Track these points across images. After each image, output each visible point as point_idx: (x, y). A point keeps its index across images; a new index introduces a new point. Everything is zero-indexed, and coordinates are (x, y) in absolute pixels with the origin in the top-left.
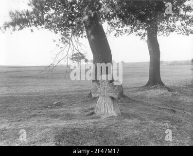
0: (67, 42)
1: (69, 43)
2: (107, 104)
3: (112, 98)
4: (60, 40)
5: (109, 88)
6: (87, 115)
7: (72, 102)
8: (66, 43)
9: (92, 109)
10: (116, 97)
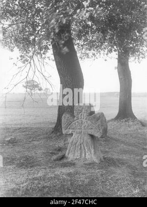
0: (27, 61)
1: (30, 63)
2: (85, 145)
3: (92, 136)
4: (18, 58)
5: (89, 122)
6: (55, 160)
7: (30, 138)
8: (26, 63)
9: (60, 150)
10: (98, 135)
